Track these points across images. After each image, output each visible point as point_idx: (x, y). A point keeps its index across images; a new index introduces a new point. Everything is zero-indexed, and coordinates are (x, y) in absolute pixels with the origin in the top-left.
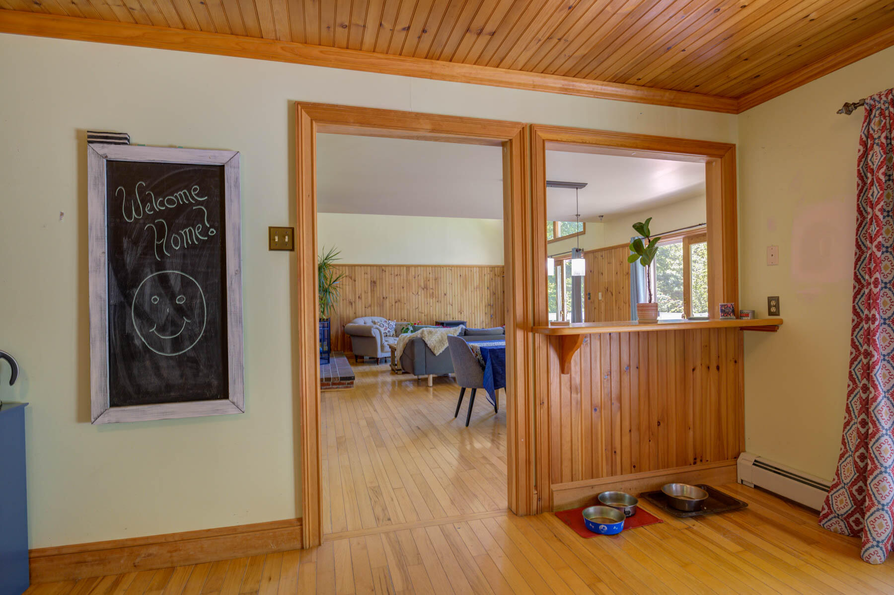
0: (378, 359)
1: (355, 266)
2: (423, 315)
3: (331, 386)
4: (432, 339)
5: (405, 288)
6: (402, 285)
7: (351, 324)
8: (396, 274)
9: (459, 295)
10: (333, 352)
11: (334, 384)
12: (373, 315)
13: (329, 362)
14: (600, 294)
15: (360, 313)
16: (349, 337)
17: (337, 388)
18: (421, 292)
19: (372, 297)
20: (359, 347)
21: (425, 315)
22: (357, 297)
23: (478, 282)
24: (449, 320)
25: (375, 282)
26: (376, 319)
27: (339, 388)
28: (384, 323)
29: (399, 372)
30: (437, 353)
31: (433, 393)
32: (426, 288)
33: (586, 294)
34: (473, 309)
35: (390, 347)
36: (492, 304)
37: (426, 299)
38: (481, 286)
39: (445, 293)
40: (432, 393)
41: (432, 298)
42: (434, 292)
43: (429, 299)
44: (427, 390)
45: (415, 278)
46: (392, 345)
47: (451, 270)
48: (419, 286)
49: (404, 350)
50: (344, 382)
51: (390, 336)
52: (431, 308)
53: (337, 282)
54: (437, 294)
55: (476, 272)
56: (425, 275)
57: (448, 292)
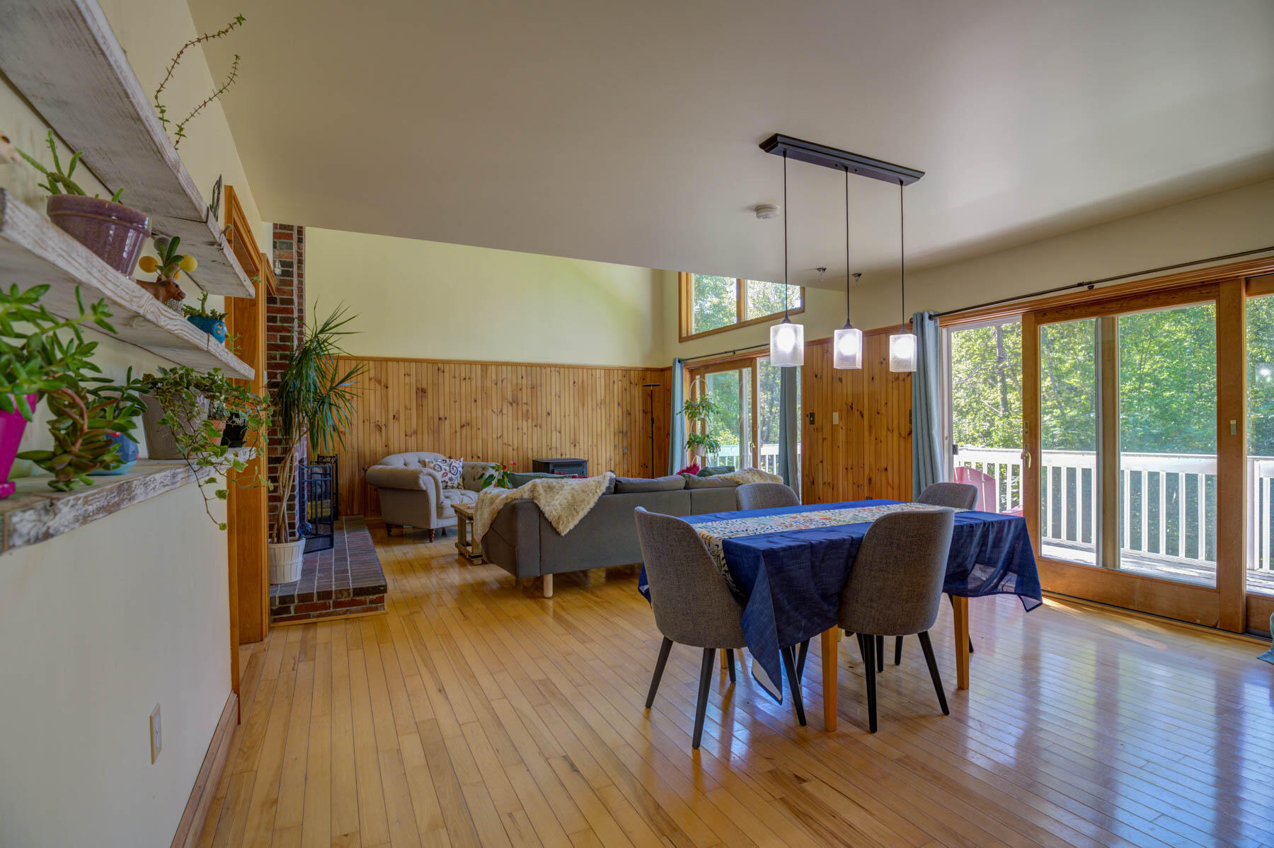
0: (430, 531)
1: (387, 360)
2: (511, 448)
3: (332, 610)
4: (553, 503)
5: (479, 403)
6: (474, 396)
7: (380, 467)
8: (463, 375)
9: (572, 417)
10: (344, 518)
11: (338, 604)
12: (419, 449)
13: (332, 545)
14: (836, 415)
15: (396, 445)
16: (375, 490)
17: (345, 613)
18: (507, 410)
19: (420, 416)
20: (393, 508)
21: (513, 450)
22: (391, 417)
23: (603, 395)
24: (554, 457)
25: (424, 391)
26: (427, 456)
27: (351, 612)
28: (441, 465)
29: (475, 561)
30: (564, 530)
31: (555, 612)
32: (515, 402)
33: (805, 415)
34: (595, 441)
35: (456, 511)
36: (625, 431)
37: (515, 422)
38: (608, 401)
39: (549, 410)
40: (551, 613)
41: (527, 421)
42: (530, 410)
43: (520, 422)
44: (543, 608)
45: (496, 384)
46: (462, 508)
47: (559, 372)
48: (504, 398)
49: (492, 524)
50: (363, 598)
51: (453, 487)
52: (525, 437)
53: (347, 384)
54: (534, 412)
55: (600, 377)
56: (514, 382)
57: (553, 412)
